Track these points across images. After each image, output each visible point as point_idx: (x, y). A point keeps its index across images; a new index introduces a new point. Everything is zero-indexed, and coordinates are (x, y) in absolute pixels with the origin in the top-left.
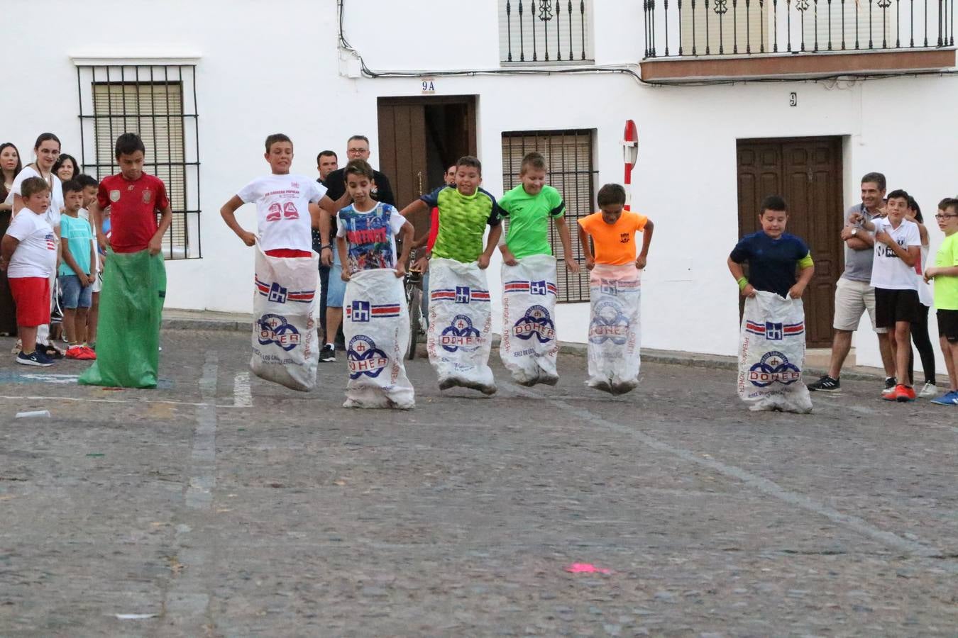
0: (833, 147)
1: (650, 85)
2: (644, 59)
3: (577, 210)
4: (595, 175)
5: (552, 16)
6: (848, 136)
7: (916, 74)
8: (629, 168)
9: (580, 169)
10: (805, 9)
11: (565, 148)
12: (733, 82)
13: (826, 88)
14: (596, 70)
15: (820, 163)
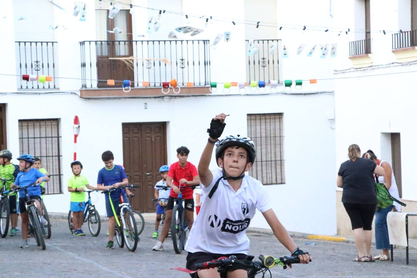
0: (162, 127)
1: (84, 99)
2: (81, 88)
3: (52, 154)
4: (60, 138)
5: (40, 69)
6: (169, 122)
7: (196, 96)
8: (76, 136)
9: (53, 136)
10: (150, 68)
11: (47, 126)
12: (120, 98)
13: (159, 102)
14: (60, 92)
15: (157, 133)
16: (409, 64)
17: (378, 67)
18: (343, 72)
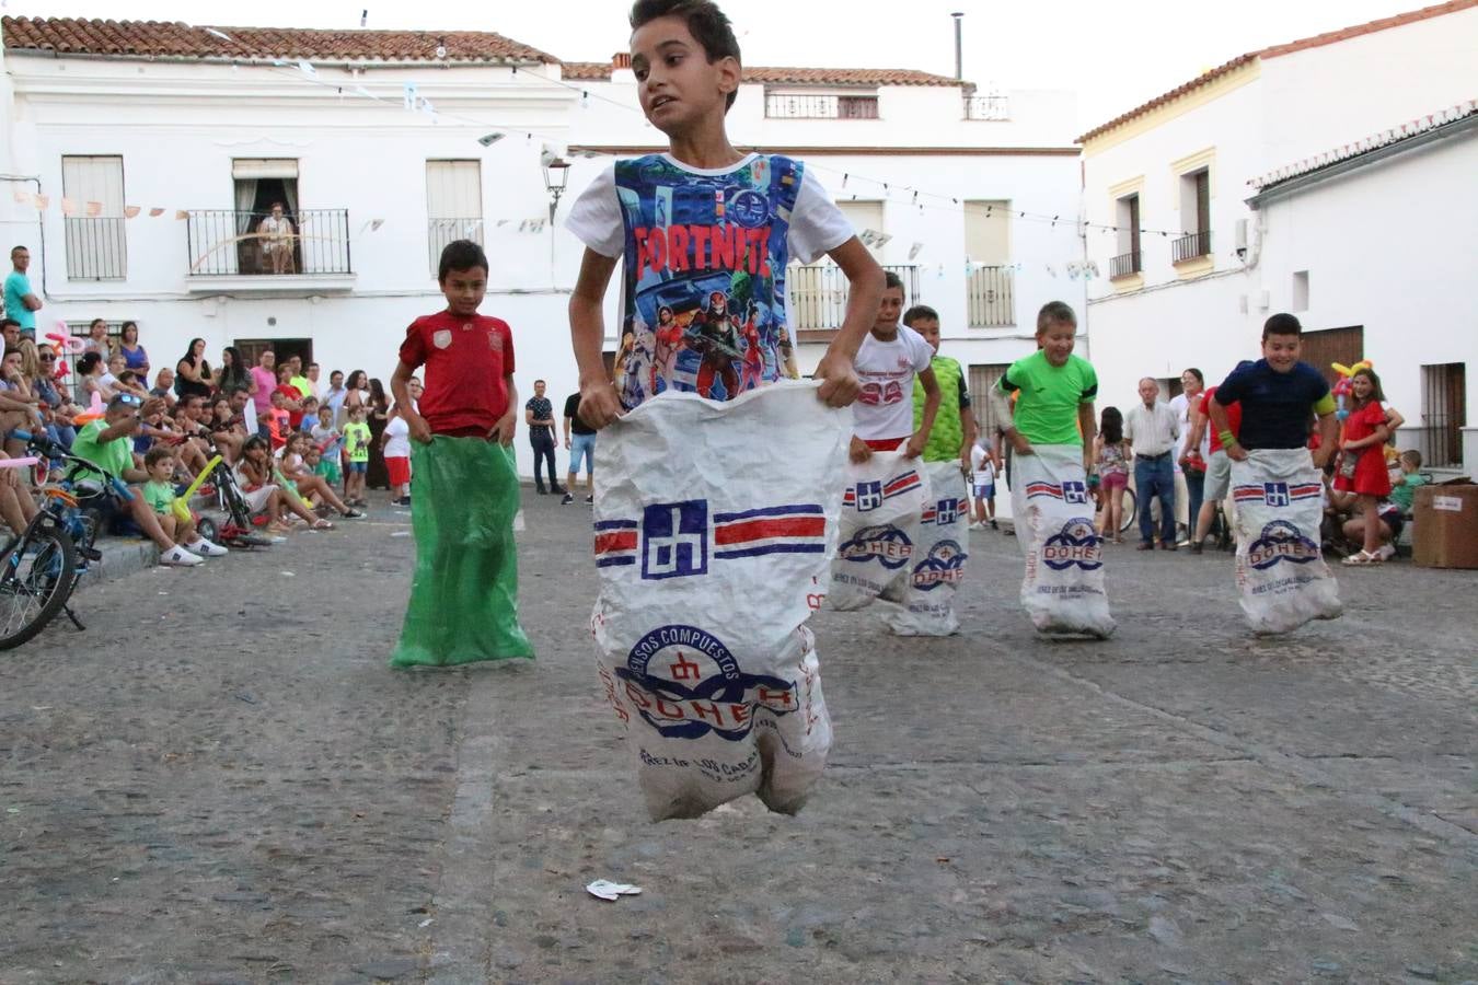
16: (1196, 280)
17: (1152, 289)
18: (1102, 301)
